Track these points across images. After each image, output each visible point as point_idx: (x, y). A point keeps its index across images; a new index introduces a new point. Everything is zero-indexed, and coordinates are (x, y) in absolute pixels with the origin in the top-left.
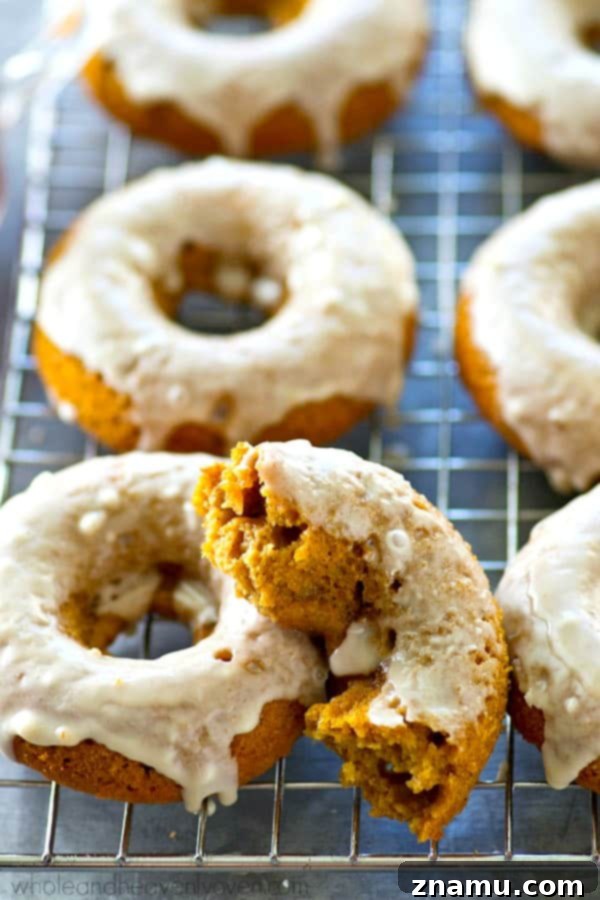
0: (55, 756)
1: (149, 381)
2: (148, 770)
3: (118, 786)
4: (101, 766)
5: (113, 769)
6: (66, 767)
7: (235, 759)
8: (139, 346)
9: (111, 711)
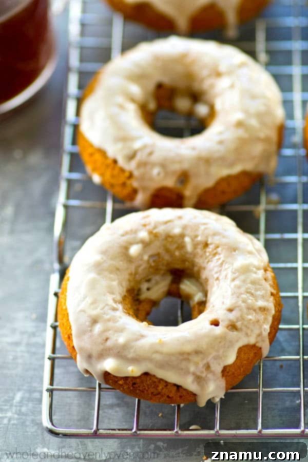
0: (128, 382)
1: (143, 164)
2: (178, 387)
3: (163, 396)
4: (153, 386)
5: (160, 387)
6: (134, 387)
7: (224, 378)
8: (137, 145)
9: (157, 357)
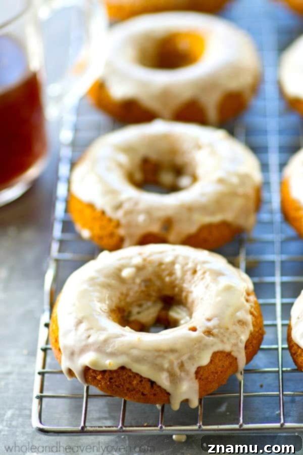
0: (105, 377)
2: (152, 383)
3: (137, 392)
4: (128, 381)
5: (135, 382)
6: (110, 382)
7: (197, 381)
9: (135, 352)
